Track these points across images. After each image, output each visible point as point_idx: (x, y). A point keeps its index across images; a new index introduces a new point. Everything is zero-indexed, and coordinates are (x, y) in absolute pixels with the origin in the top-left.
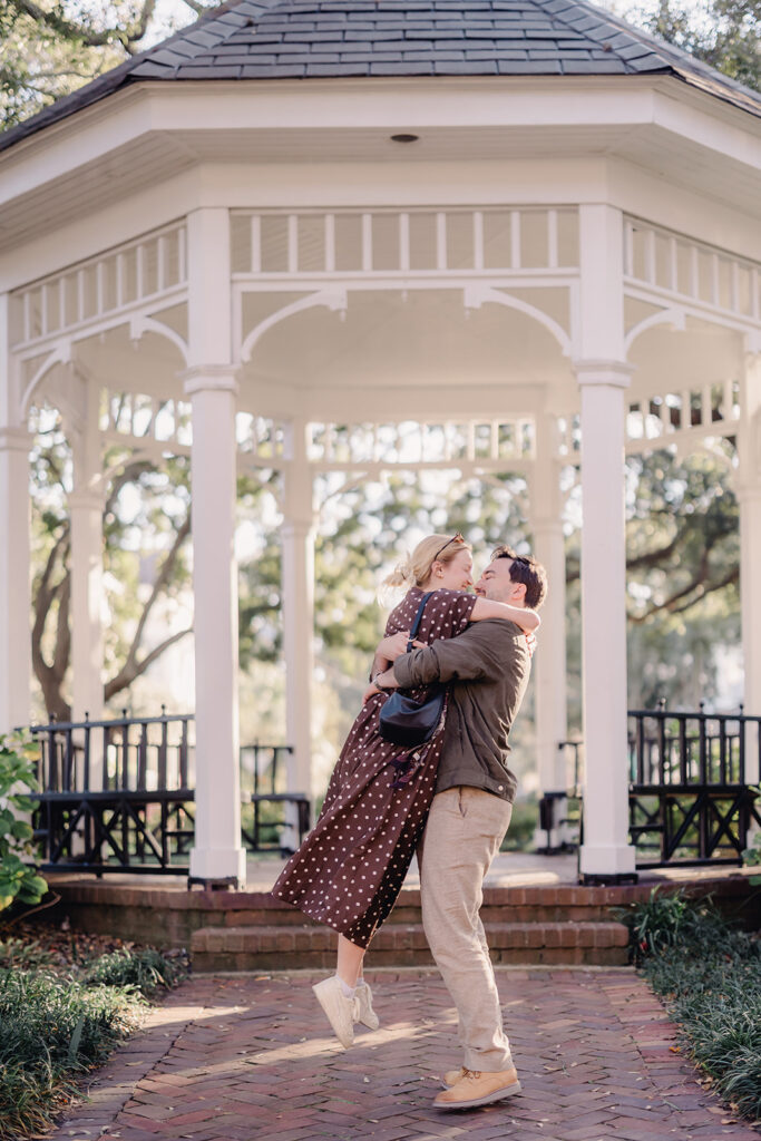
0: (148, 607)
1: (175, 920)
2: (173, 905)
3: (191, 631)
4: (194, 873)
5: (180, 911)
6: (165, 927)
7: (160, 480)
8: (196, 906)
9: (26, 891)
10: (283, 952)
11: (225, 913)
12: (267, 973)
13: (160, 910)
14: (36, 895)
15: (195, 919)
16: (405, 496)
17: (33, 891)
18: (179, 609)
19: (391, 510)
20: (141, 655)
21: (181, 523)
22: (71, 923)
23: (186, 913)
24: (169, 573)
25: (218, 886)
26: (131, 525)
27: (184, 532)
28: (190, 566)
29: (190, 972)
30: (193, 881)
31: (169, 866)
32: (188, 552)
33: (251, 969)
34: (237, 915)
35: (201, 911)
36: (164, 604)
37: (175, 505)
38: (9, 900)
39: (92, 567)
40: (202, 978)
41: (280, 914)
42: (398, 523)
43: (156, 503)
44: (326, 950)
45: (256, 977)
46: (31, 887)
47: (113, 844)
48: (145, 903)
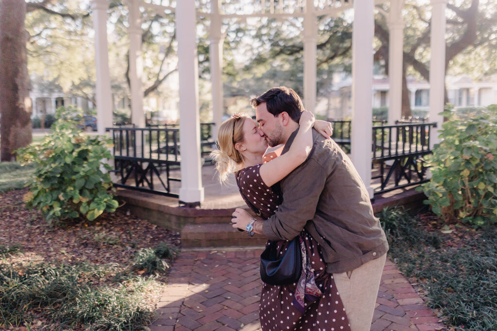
0: (163, 61)
1: (174, 219)
2: (173, 212)
3: (176, 70)
4: (181, 199)
5: (176, 216)
6: (169, 221)
7: (165, 21)
8: (183, 215)
9: (109, 206)
10: (222, 239)
11: (195, 218)
12: (215, 249)
13: (167, 213)
14: (113, 208)
15: (182, 220)
16: (242, 26)
17: (112, 207)
18: (173, 62)
19: (238, 31)
20: (161, 78)
21: (173, 35)
22: (131, 212)
23: (178, 217)
24: (169, 51)
25: (192, 205)
26: (157, 36)
27: (174, 37)
28: (176, 49)
29: (181, 247)
30: (181, 202)
31: (171, 193)
32: (175, 44)
33: (208, 247)
34: (201, 219)
35: (185, 217)
36: (168, 60)
37: (170, 29)
38: (101, 212)
39: (137, 57)
40: (186, 252)
41: (219, 218)
42: (240, 35)
43: (164, 29)
44: (241, 239)
45: (210, 251)
46: (111, 205)
47: (147, 181)
48: (161, 210)
